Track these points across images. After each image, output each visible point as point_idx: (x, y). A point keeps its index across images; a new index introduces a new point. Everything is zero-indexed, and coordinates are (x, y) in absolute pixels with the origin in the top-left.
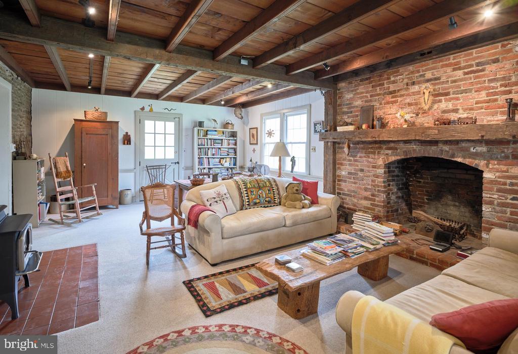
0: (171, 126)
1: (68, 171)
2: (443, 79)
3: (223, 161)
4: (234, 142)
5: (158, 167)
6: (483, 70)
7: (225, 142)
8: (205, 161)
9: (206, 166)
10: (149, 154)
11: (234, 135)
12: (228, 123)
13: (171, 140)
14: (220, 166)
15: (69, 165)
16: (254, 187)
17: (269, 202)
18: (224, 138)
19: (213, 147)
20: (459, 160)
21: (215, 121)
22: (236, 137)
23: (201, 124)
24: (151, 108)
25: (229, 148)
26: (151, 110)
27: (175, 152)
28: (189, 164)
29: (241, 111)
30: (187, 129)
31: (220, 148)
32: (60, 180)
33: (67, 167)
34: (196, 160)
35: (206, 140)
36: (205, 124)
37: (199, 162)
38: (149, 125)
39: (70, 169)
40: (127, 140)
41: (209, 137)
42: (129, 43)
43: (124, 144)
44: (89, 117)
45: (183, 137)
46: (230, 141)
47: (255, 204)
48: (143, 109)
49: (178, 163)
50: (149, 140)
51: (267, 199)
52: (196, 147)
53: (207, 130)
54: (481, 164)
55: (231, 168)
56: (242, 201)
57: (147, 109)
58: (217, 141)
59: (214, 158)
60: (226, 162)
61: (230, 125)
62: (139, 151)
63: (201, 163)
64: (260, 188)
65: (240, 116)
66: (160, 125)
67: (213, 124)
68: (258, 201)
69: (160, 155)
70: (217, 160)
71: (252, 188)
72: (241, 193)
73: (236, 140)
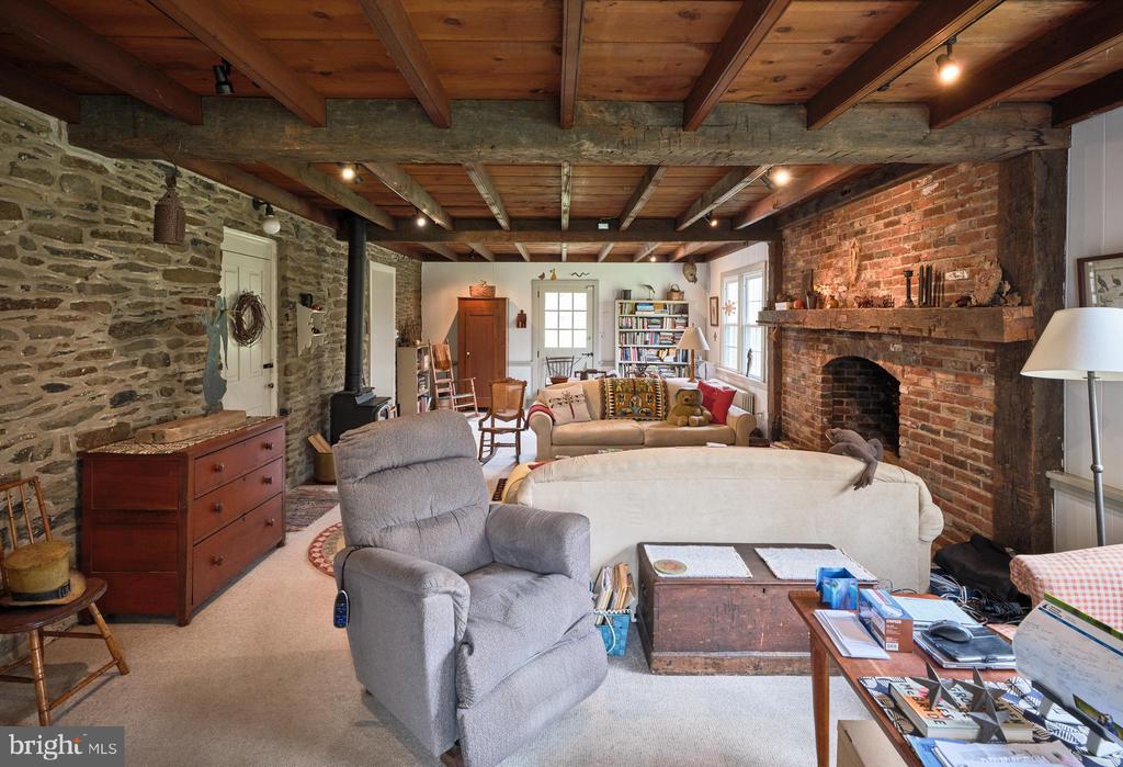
0: (581, 299)
1: (447, 361)
2: (868, 233)
3: (663, 354)
4: (684, 321)
5: (563, 360)
6: (898, 222)
7: (668, 324)
8: (632, 353)
9: (634, 360)
10: (550, 341)
11: (684, 309)
12: (673, 290)
13: (582, 320)
14: (658, 362)
15: (449, 353)
16: (627, 391)
17: (647, 414)
18: (667, 315)
19: (646, 330)
20: (880, 363)
21: (650, 287)
22: (687, 313)
23: (626, 294)
24: (554, 275)
25: (674, 333)
26: (554, 278)
27: (589, 338)
28: (609, 358)
29: (695, 269)
30: (606, 303)
31: (659, 333)
32: (439, 371)
33: (447, 356)
34: (619, 352)
35: (634, 319)
36: (633, 295)
37: (622, 354)
38: (551, 299)
39: (450, 358)
40: (521, 321)
41: (638, 314)
42: (469, 229)
43: (518, 326)
44: (475, 293)
45: (600, 315)
46: (677, 321)
47: (625, 414)
48: (542, 276)
49: (592, 354)
50: (550, 320)
51: (644, 410)
52: (617, 330)
53: (637, 304)
54: (895, 369)
55: (679, 366)
56: (604, 408)
57: (548, 276)
58: (653, 321)
59: (648, 348)
60: (668, 354)
61: (675, 294)
62: (537, 337)
63: (625, 356)
64: (635, 393)
65: (691, 278)
66: (566, 297)
67: (646, 293)
68: (629, 410)
69: (566, 343)
70: (654, 352)
71: (623, 392)
72: (604, 398)
73: (687, 318)
